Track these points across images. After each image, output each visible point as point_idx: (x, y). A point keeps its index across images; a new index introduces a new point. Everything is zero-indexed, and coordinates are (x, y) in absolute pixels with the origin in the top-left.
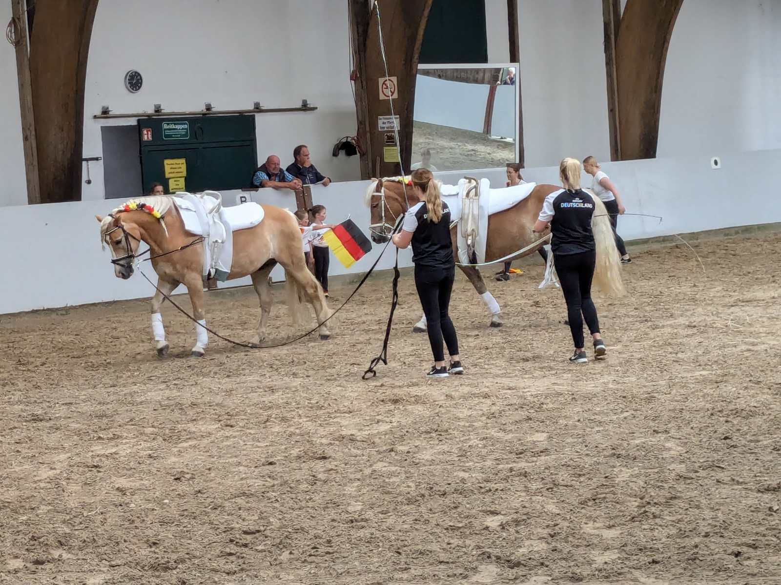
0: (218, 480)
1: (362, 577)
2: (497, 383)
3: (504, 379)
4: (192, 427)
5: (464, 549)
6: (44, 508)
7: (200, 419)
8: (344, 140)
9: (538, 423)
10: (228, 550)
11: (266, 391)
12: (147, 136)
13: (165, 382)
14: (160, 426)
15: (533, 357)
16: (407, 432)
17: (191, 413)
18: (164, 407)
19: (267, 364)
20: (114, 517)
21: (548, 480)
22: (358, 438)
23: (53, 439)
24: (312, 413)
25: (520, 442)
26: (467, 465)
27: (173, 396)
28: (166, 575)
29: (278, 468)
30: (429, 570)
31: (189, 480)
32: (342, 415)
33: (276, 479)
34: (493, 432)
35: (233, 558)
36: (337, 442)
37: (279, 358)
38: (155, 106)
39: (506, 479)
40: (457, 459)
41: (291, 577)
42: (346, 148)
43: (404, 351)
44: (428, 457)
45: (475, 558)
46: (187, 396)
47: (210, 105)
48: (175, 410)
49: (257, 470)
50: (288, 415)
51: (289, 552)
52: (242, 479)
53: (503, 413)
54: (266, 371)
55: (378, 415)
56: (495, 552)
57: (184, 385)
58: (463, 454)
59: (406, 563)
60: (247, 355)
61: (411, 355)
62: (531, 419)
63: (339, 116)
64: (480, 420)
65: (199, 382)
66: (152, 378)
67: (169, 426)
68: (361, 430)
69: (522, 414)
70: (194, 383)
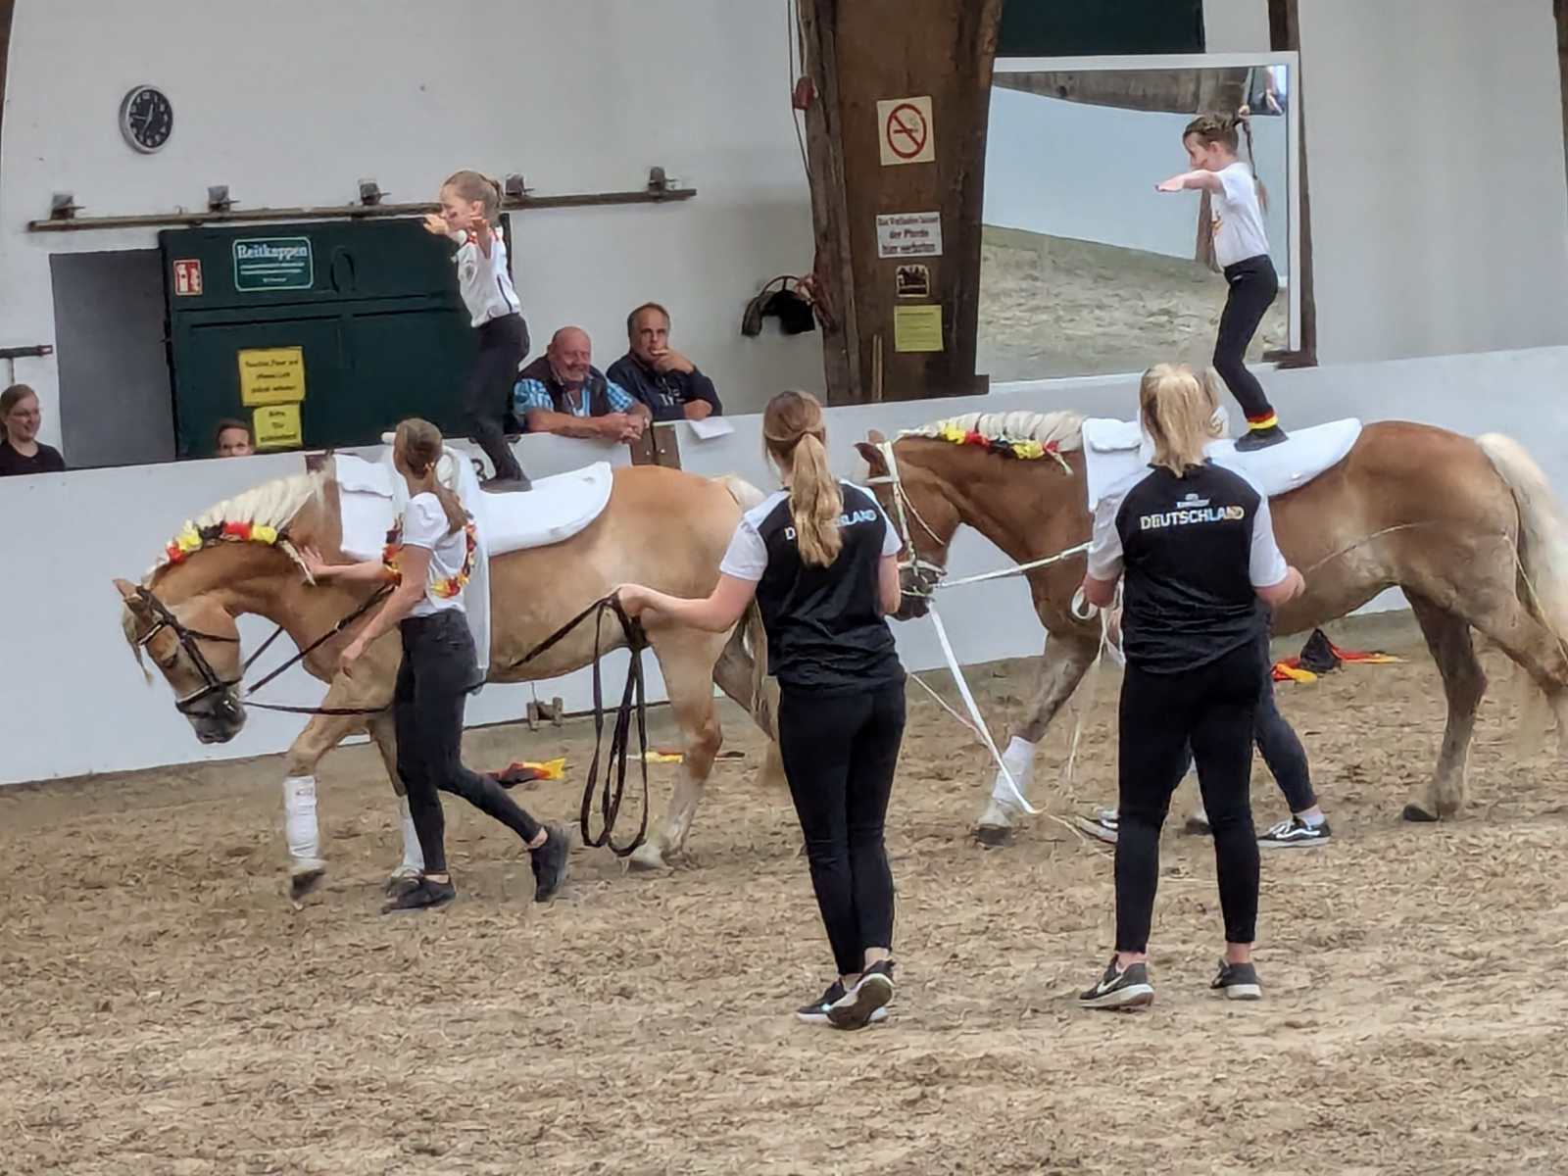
2: (1231, 1015)
7: (341, 1131)
8: (776, 288)
9: (1351, 1136)
11: (538, 1045)
12: (187, 280)
13: (238, 1019)
14: (220, 1153)
15: (1342, 935)
16: (958, 1166)
17: (314, 1113)
18: (235, 1097)
19: (544, 963)
24: (674, 1111)
27: (260, 1060)
37: (580, 943)
38: (211, 191)
42: (782, 310)
47: (375, 187)
48: (266, 1104)
50: (604, 1118)
53: (1247, 1106)
54: (539, 983)
55: (873, 1115)
57: (294, 1029)
60: (483, 936)
61: (974, 933)
62: (1330, 1125)
64: (1177, 1130)
65: (338, 1017)
66: (201, 1007)
67: (249, 1154)
68: (822, 1160)
69: (1307, 1109)
70: (324, 1021)
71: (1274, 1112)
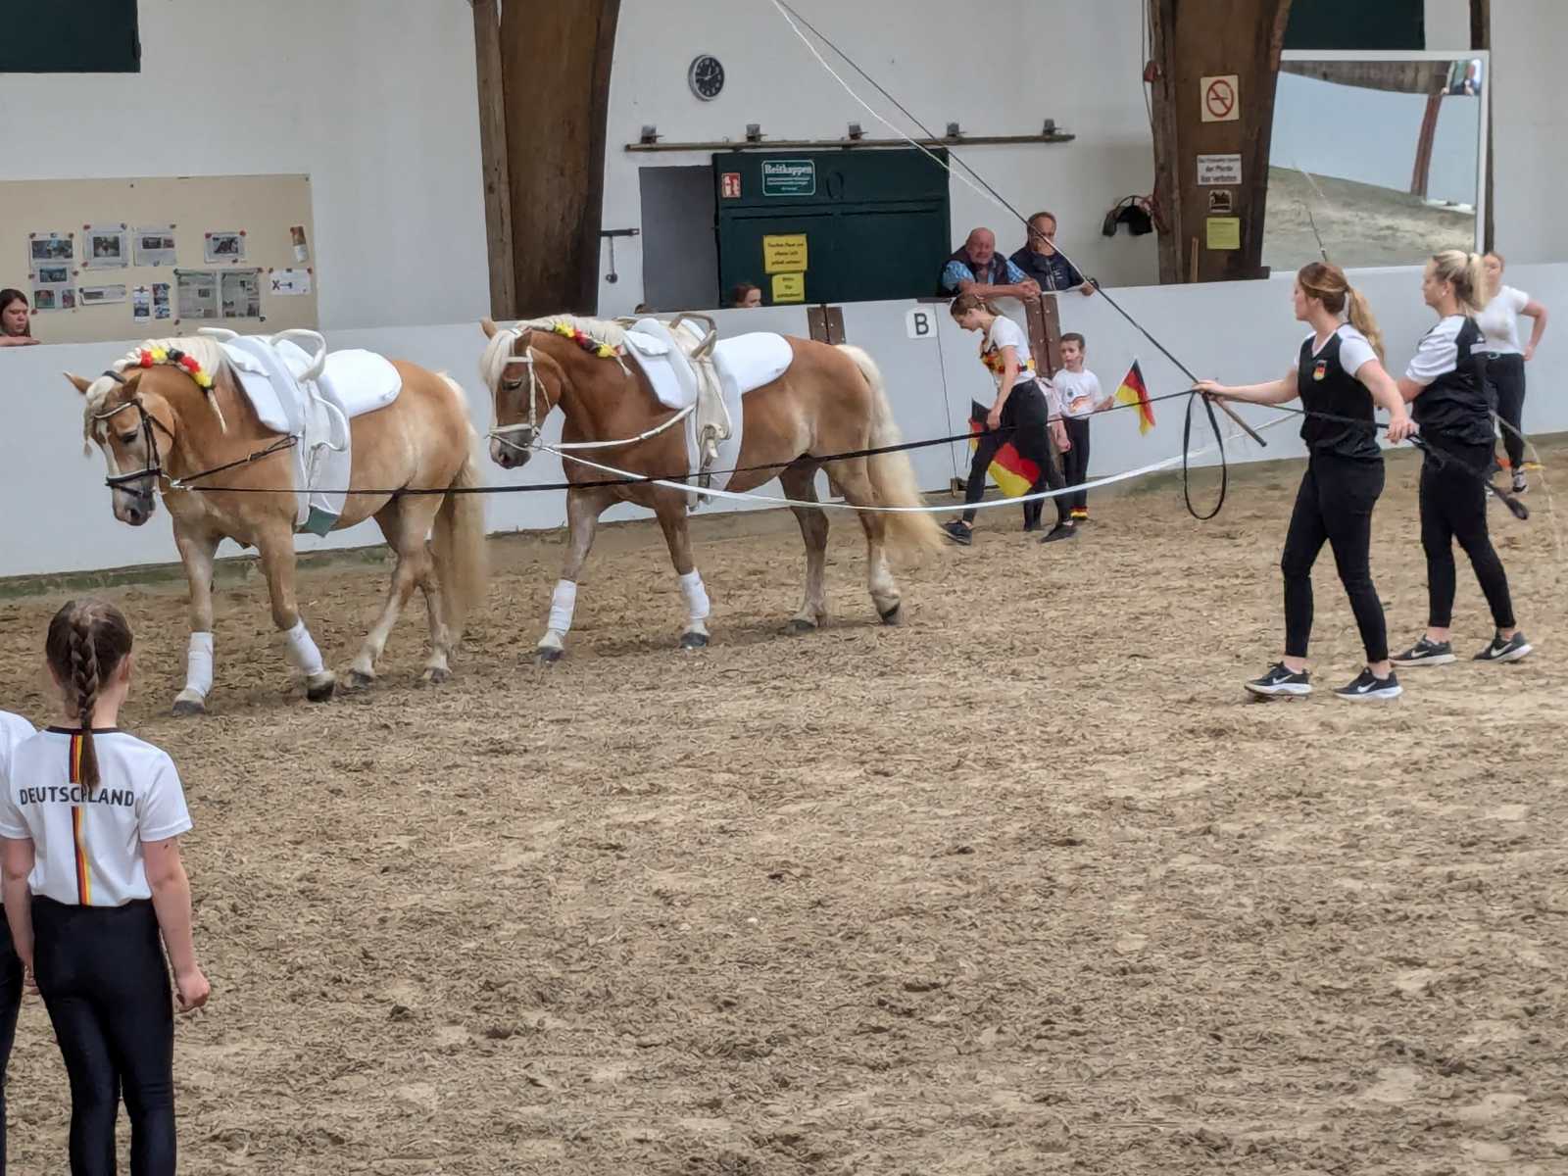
0: (857, 881)
1: (1142, 1084)
2: (1425, 701)
3: (1439, 694)
4: (807, 774)
5: (1350, 1035)
6: (510, 928)
7: (824, 759)
8: (1127, 204)
9: (1508, 784)
10: (873, 1021)
11: (956, 706)
12: (731, 187)
13: (756, 683)
14: (743, 771)
16: (1240, 795)
17: (806, 746)
18: (753, 734)
19: (960, 652)
20: (648, 949)
21: (1526, 899)
22: (1140, 805)
23: (531, 791)
24: (1048, 752)
25: (1469, 822)
26: (1361, 864)
27: (770, 710)
28: (751, 1067)
29: (977, 861)
30: (1277, 1074)
31: (798, 879)
32: (1110, 757)
33: (975, 884)
34: (1416, 801)
35: (883, 1038)
36: (1097, 813)
37: (984, 640)
38: (749, 128)
39: (1439, 896)
40: (1339, 852)
41: (1000, 1079)
42: (1131, 218)
43: (1237, 632)
44: (1281, 847)
45: (1372, 1053)
46: (800, 709)
47: (858, 127)
48: (774, 740)
49: (935, 863)
50: (1001, 755)
51: (995, 1029)
52: (905, 880)
53: (1437, 762)
54: (958, 665)
55: (1182, 760)
56: (1416, 1041)
57: (792, 690)
58: (1353, 843)
59: (1231, 1058)
60: (920, 633)
61: (1251, 641)
62: (1492, 776)
63: (1116, 153)
64: (1388, 776)
65: (822, 683)
66: (730, 674)
67: (761, 771)
68: (1147, 788)
69: (1476, 765)
70: (813, 686)
71: (1455, 766)
